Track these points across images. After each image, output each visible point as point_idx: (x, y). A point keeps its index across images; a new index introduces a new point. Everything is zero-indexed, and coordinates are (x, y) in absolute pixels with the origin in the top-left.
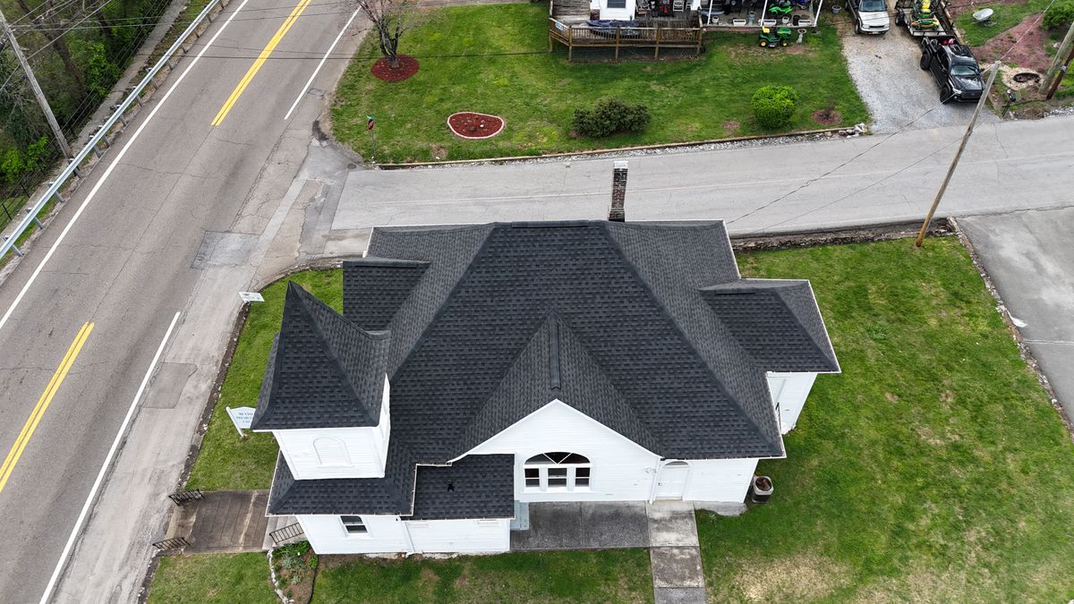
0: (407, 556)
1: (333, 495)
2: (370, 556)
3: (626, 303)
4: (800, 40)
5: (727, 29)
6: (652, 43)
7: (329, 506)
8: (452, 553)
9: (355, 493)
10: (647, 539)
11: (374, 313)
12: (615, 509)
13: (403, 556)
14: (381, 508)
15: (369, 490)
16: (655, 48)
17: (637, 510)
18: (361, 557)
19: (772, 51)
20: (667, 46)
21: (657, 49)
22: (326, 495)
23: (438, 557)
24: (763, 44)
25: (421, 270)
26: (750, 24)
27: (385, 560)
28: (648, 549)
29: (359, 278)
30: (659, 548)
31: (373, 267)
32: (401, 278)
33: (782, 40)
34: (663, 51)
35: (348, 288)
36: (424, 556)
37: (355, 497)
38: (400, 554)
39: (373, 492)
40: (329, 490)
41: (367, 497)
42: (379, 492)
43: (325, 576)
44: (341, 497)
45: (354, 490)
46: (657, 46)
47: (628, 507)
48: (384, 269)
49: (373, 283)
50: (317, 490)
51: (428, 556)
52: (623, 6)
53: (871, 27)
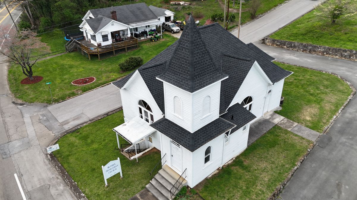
0: (221, 168)
1: (208, 133)
2: (209, 176)
3: (236, 44)
4: (161, 38)
5: (140, 41)
6: (123, 47)
7: (209, 137)
8: (233, 158)
9: (214, 128)
10: (273, 123)
11: (158, 84)
12: (257, 123)
13: (220, 169)
14: (226, 129)
15: (217, 125)
16: (125, 48)
17: (262, 119)
18: (206, 179)
19: (157, 42)
20: (129, 47)
21: (126, 48)
22: (205, 134)
23: (230, 162)
24: (153, 41)
25: (165, 65)
26: (146, 38)
27: (215, 174)
28: (276, 125)
29: (146, 73)
30: (278, 123)
31: (149, 68)
32: (160, 69)
33: (158, 38)
34: (128, 49)
35: (145, 78)
36: (226, 165)
37: (215, 129)
38: (218, 169)
39: (219, 125)
40: (205, 132)
41: (219, 127)
42: (221, 124)
43: (203, 192)
44: (211, 132)
45: (213, 127)
46: (126, 47)
47: (260, 120)
48: (153, 68)
49: (152, 74)
50: (201, 134)
51: (227, 164)
52: (108, 40)
53: (177, 30)
